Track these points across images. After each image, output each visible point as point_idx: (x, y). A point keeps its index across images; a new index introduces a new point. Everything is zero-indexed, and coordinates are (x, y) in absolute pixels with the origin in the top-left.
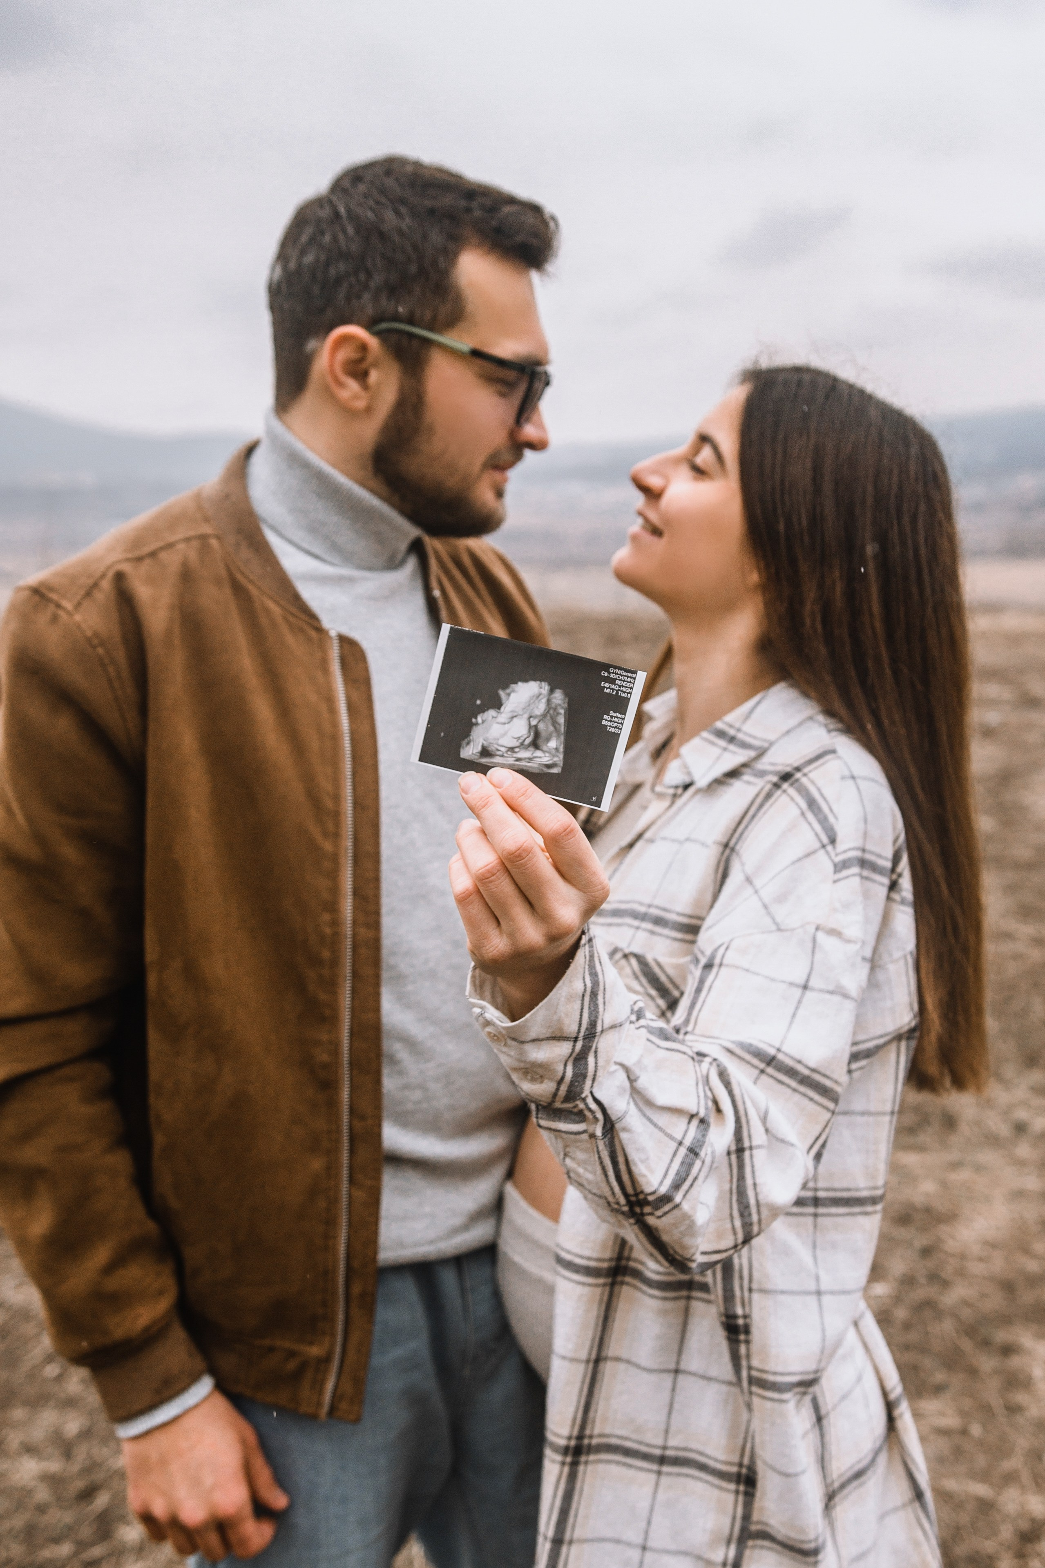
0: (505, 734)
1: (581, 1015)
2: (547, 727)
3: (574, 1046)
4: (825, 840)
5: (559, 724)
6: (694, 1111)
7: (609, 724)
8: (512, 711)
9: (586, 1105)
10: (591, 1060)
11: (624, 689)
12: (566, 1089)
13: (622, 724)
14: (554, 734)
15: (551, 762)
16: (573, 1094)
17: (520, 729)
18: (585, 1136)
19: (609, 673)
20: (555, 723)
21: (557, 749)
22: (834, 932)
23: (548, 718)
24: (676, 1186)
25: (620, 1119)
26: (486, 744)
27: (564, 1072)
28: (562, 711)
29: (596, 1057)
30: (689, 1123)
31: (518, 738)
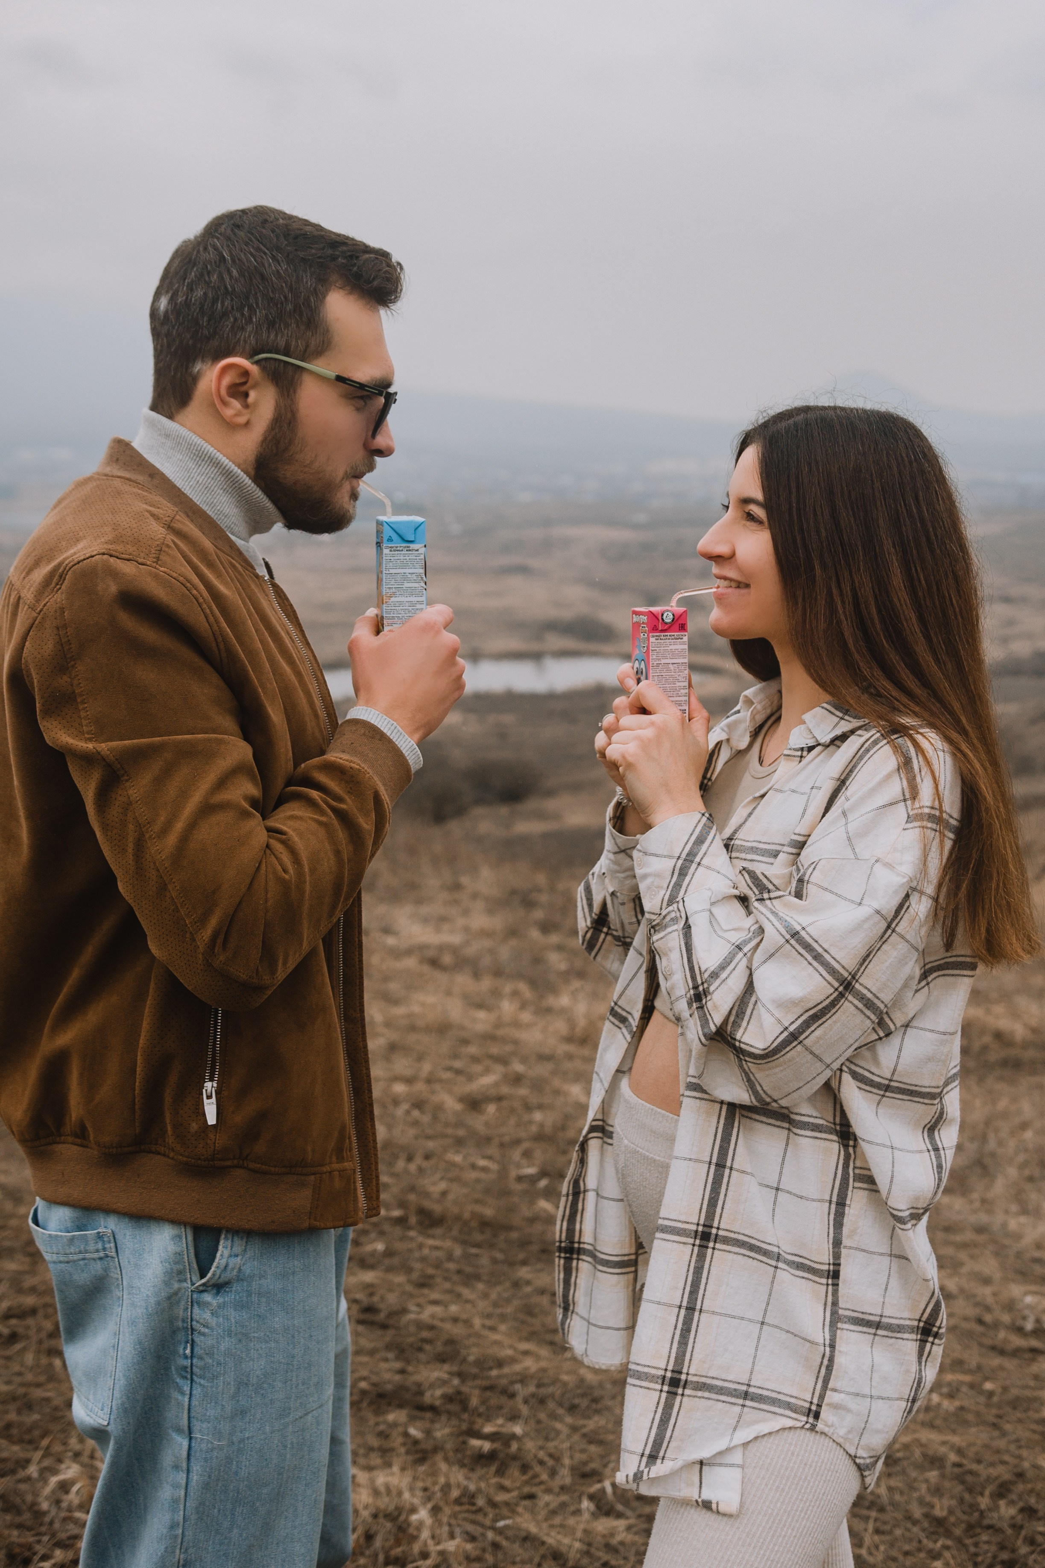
12: (668, 895)
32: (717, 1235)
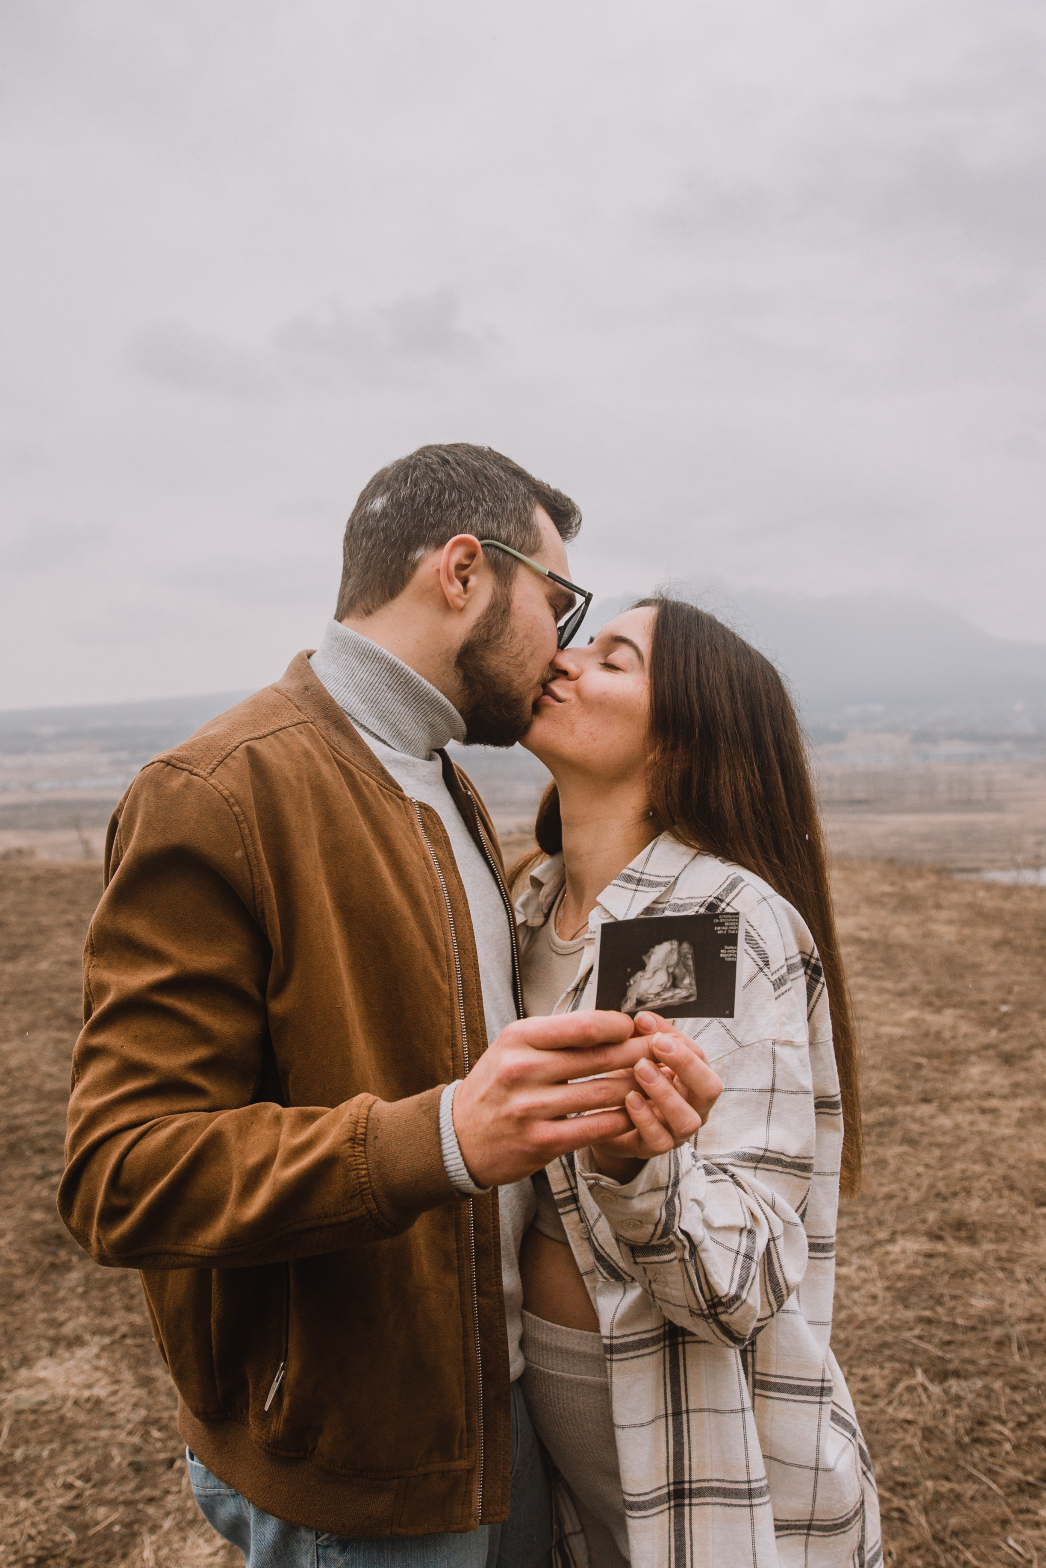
0: (651, 985)
1: (670, 1168)
2: (680, 970)
3: (667, 1193)
4: (761, 964)
5: (689, 966)
6: (743, 1226)
7: (726, 955)
8: (655, 968)
9: (676, 1236)
10: (677, 1201)
11: (732, 928)
12: (662, 1227)
13: (736, 953)
14: (687, 974)
15: (688, 994)
16: (667, 1230)
17: (662, 978)
18: (676, 1262)
19: (719, 919)
20: (686, 966)
21: (690, 984)
22: (789, 1043)
23: (681, 964)
24: (741, 1287)
25: (701, 1242)
26: (638, 997)
27: (661, 1214)
28: (690, 956)
29: (679, 1198)
30: (740, 1235)
31: (662, 985)
32: (690, 1489)
